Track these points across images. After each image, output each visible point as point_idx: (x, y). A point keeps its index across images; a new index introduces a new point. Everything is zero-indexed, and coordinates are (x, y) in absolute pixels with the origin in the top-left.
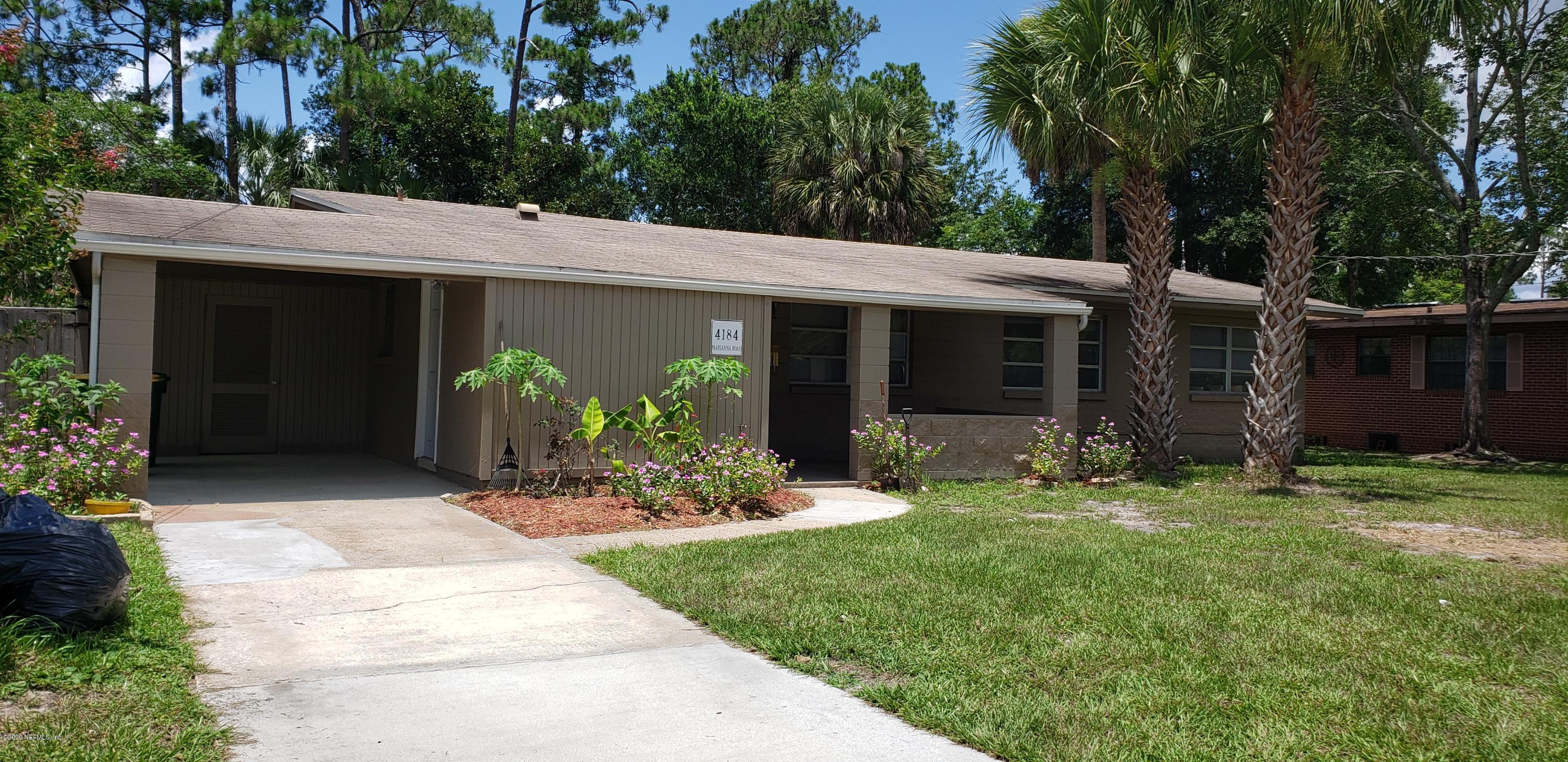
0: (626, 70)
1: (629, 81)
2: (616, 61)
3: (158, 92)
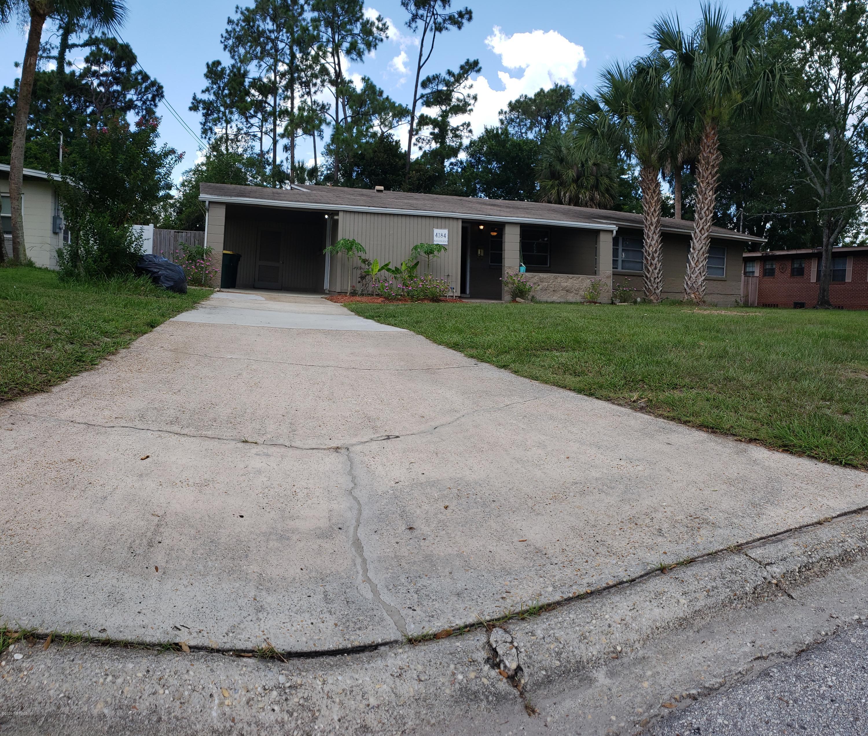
0: (468, 129)
1: (470, 134)
2: (463, 125)
3: (268, 152)
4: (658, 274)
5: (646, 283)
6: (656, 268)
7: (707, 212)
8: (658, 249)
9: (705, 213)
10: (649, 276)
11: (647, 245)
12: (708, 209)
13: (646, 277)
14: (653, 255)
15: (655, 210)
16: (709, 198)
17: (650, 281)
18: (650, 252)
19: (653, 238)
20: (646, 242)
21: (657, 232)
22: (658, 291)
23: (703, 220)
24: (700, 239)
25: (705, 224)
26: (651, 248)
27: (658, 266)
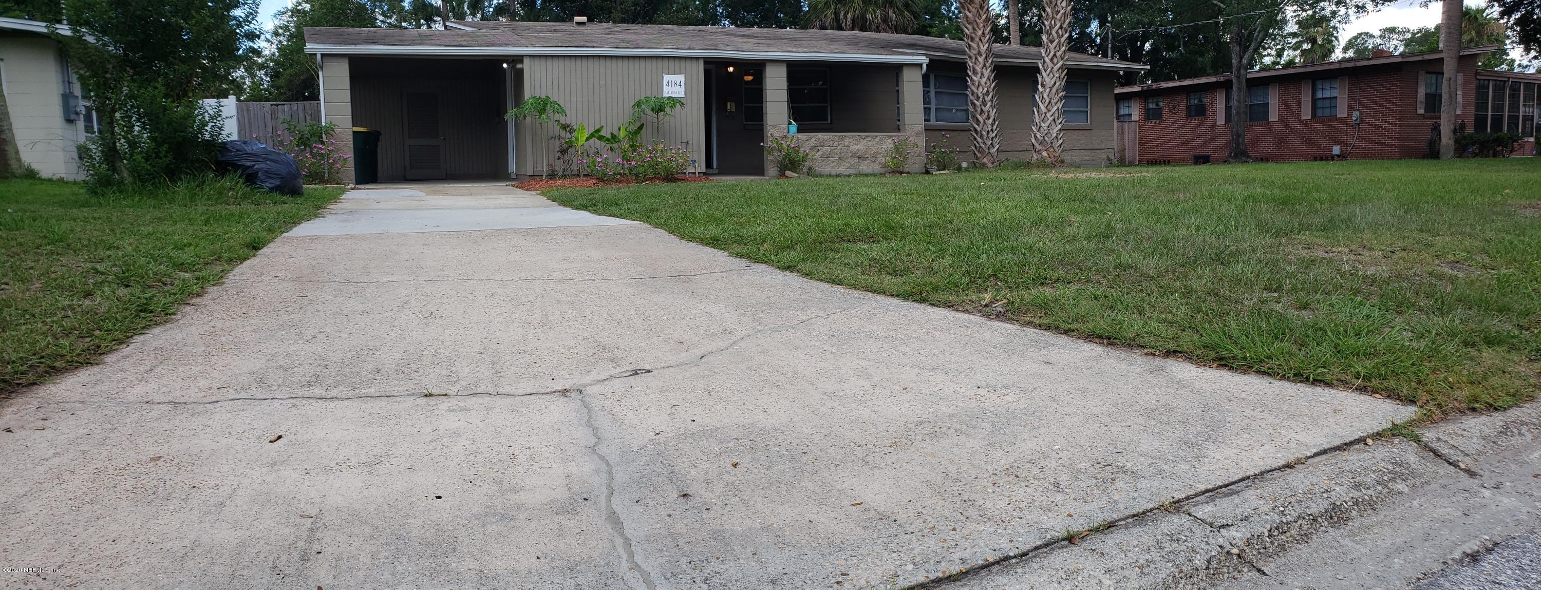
4: (992, 125)
5: (975, 139)
6: (988, 118)
7: (1060, 31)
8: (991, 90)
9: (1057, 32)
10: (979, 129)
11: (973, 84)
12: (1061, 27)
13: (976, 130)
14: (984, 98)
15: (983, 33)
16: (1062, 11)
17: (981, 136)
18: (980, 95)
19: (982, 74)
20: (972, 80)
21: (988, 65)
22: (993, 150)
23: (1054, 44)
24: (1051, 71)
25: (1057, 48)
26: (980, 89)
27: (992, 114)
